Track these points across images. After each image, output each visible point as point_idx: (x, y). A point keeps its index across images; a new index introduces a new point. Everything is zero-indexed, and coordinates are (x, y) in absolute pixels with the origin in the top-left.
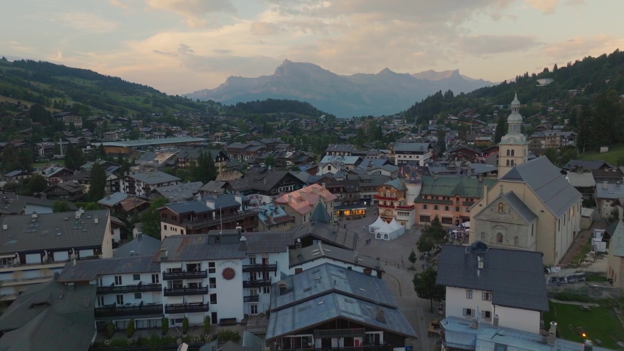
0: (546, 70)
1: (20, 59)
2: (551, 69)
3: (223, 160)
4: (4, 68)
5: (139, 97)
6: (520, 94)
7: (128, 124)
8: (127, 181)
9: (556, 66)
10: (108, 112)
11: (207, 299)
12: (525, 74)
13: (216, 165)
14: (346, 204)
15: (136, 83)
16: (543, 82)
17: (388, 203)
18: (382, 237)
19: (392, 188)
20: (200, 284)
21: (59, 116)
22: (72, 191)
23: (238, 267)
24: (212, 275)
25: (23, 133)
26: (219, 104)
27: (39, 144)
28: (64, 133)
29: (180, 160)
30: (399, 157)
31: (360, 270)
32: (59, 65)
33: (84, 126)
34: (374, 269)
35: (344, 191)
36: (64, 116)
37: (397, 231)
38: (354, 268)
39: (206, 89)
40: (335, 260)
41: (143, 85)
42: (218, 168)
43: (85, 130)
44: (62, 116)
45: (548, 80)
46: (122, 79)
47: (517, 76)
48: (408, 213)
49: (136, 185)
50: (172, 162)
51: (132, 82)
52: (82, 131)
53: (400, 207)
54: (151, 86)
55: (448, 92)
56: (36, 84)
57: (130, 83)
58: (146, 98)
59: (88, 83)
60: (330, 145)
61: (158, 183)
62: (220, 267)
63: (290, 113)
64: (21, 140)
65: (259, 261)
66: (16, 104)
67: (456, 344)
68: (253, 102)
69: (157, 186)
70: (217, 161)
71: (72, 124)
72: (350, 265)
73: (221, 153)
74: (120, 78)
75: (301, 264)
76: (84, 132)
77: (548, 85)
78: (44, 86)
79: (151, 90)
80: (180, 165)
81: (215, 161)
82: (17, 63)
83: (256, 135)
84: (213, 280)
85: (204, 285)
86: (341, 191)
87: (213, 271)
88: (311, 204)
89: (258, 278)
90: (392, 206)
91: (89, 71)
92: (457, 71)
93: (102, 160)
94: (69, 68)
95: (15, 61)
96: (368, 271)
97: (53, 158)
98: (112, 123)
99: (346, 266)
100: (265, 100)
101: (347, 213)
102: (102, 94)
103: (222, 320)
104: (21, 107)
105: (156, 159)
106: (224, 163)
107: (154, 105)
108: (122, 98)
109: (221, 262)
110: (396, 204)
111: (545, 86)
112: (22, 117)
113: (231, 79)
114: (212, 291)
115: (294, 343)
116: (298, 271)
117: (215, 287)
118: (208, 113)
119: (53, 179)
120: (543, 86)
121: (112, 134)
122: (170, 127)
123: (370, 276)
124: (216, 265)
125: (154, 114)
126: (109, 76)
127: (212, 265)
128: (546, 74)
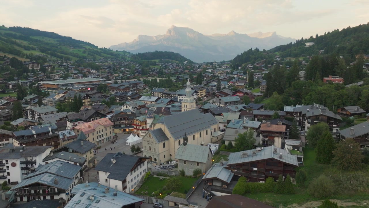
0: (312, 37)
1: (13, 26)
2: (314, 37)
3: (88, 98)
4: (3, 32)
5: (81, 49)
6: (295, 51)
7: (67, 69)
8: (30, 111)
9: (317, 35)
10: (60, 59)
11: (6, 174)
12: (301, 39)
13: (84, 101)
14: (128, 126)
15: (81, 40)
16: (308, 44)
17: (138, 128)
18: (128, 144)
19: (139, 121)
20: (3, 168)
21: (27, 64)
22: (4, 116)
23: (18, 162)
24: (7, 165)
25: (4, 74)
26: (129, 53)
27: (9, 82)
28: (28, 74)
29: (66, 98)
30: (180, 97)
31: (73, 163)
32: (35, 30)
33: (40, 70)
34: (78, 163)
35: (128, 119)
36: (29, 64)
37: (136, 141)
38: (70, 162)
39: (126, 43)
40: (61, 159)
41: (85, 41)
42: (85, 102)
43: (40, 72)
44: (28, 64)
45: (311, 43)
46: (72, 38)
47: (297, 40)
48: (145, 132)
49: (35, 113)
50: (62, 99)
51: (78, 40)
52: (39, 73)
53: (143, 129)
54: (89, 42)
55: (256, 49)
56: (20, 42)
57: (77, 40)
58: (84, 50)
59: (52, 41)
60: (154, 88)
61: (46, 112)
62: (10, 162)
63: (167, 60)
64: (2, 79)
65: (29, 159)
66: (4, 56)
67: (74, 192)
68: (146, 53)
69: (45, 114)
70: (85, 99)
71: (33, 69)
72: (68, 161)
73: (86, 94)
74: (71, 38)
75: (48, 160)
76: (40, 73)
77: (311, 46)
78: (25, 43)
79: (89, 44)
80: (67, 101)
81: (83, 99)
82: (11, 29)
83: (137, 75)
84: (8, 167)
85: (4, 169)
86: (126, 119)
87: (7, 163)
88: (94, 129)
89: (29, 166)
90: (139, 129)
91: (53, 33)
92: (275, 33)
93: (35, 94)
94: (41, 31)
95: (10, 27)
96: (75, 163)
97: (16, 90)
98: (58, 67)
99: (67, 161)
100: (154, 51)
101: (127, 130)
102: (59, 47)
103: (12, 182)
104: (6, 58)
105: (55, 97)
106: (89, 100)
107: (89, 54)
108: (71, 50)
109: (10, 160)
110: (141, 128)
111: (309, 47)
112: (5, 64)
113: (140, 37)
114: (7, 171)
115: (23, 191)
116: (47, 163)
117: (9, 169)
118: (120, 59)
119: (2, 107)
120: (308, 47)
121: (54, 75)
122: (90, 70)
123: (77, 165)
124: (8, 161)
125: (87, 60)
126: (65, 36)
127: (7, 161)
128: (311, 39)
